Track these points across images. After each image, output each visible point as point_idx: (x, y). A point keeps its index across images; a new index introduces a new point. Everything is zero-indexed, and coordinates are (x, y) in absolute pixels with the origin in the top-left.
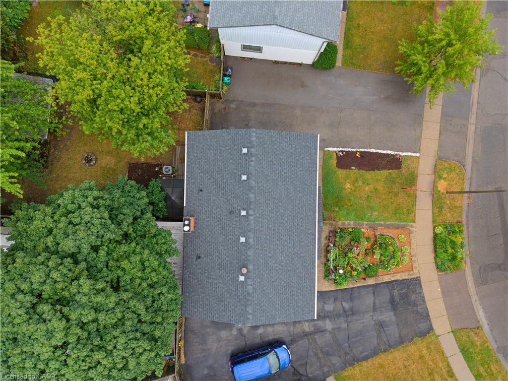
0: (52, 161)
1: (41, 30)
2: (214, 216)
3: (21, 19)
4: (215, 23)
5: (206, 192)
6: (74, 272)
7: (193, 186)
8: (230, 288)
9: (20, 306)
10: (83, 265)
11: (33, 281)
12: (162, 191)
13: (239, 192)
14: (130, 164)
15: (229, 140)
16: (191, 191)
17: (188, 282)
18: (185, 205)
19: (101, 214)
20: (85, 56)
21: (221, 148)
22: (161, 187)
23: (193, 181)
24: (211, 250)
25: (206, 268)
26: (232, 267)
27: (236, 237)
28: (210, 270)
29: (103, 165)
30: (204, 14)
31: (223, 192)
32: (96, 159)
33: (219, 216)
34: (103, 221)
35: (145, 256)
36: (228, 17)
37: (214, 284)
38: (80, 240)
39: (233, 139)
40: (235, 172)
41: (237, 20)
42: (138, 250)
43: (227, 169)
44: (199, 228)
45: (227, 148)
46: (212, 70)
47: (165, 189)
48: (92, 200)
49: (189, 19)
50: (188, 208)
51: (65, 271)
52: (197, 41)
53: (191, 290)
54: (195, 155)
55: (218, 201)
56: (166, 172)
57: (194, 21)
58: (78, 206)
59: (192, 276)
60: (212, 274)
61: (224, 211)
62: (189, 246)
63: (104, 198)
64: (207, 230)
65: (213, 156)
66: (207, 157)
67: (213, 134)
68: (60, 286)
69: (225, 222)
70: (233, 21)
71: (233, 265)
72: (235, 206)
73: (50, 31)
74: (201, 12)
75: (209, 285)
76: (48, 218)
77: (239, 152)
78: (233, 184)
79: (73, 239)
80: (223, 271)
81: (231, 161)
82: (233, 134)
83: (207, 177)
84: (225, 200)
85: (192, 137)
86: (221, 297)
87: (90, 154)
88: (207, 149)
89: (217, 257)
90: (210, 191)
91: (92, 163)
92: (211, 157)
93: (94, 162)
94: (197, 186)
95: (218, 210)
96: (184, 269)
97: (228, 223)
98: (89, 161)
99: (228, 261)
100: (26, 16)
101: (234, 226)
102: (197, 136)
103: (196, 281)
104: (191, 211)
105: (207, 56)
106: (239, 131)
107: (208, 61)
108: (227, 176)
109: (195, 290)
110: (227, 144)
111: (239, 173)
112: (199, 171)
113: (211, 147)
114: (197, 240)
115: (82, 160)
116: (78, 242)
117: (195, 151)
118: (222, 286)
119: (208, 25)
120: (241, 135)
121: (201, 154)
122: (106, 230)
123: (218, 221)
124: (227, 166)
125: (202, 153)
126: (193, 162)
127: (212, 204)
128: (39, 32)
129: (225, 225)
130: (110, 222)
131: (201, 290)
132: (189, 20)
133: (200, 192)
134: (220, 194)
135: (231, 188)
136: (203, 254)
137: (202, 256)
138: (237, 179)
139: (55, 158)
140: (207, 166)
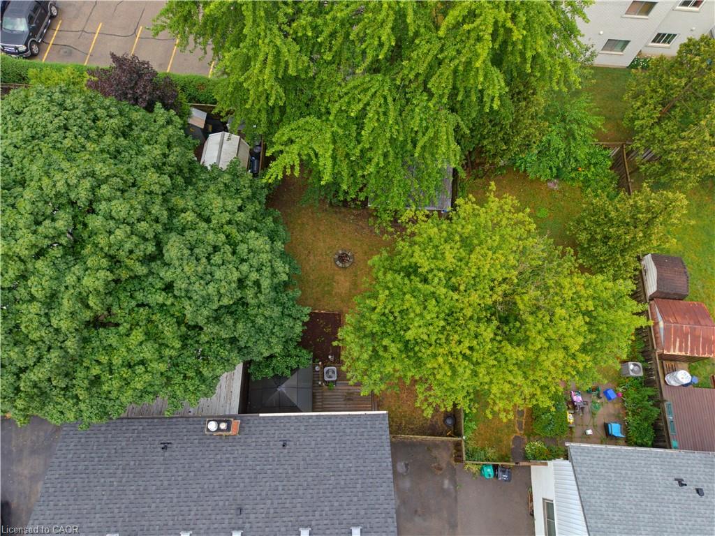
0: (340, 213)
1: (509, 201)
2: (237, 472)
3: (525, 171)
4: (579, 458)
5: (281, 455)
6: (127, 257)
7: (293, 428)
8: (98, 515)
9: (71, 184)
10: (141, 270)
11: (113, 203)
12: (292, 370)
13: (278, 524)
14: (339, 315)
15: (375, 498)
16: (285, 426)
17: (124, 428)
18: (261, 415)
19: (228, 294)
20: (480, 260)
21: (360, 481)
22: (298, 369)
23: (302, 428)
24: (174, 470)
25: (143, 463)
26: (136, 517)
27: (192, 522)
28: (139, 471)
29: (337, 277)
30: (591, 423)
31: (280, 488)
32: (345, 268)
33: (235, 485)
34: (216, 298)
35: (154, 365)
36: (595, 483)
37: (111, 479)
38: (181, 265)
39: (377, 506)
40: (317, 513)
41: (593, 501)
42: (167, 352)
43: (321, 495)
44: (218, 445)
45: (360, 494)
46: (501, 441)
47: (295, 375)
48: (253, 279)
49: (577, 399)
50: (256, 422)
51: (128, 246)
52: (543, 416)
53: (110, 436)
54: (348, 431)
55: (265, 480)
56: (327, 372)
57: (575, 407)
58: (245, 257)
59: (135, 435)
60: (131, 475)
61: (244, 493)
62: (189, 426)
63: (259, 295)
64: (212, 461)
65: (346, 466)
66: (344, 453)
67: (385, 464)
68: (102, 240)
69: (222, 498)
70: (589, 492)
71: (138, 519)
72: (252, 516)
73: (510, 212)
74: (593, 418)
75: (111, 471)
76: (227, 216)
77: (354, 521)
78: (294, 510)
79: (182, 255)
80: (132, 497)
81: (336, 504)
82: (386, 506)
83: (309, 456)
84: (263, 493)
85: (377, 422)
86: (84, 497)
87: (351, 260)
88: (357, 453)
89: (159, 483)
90: (283, 462)
91: (338, 262)
92: (345, 461)
93: (341, 265)
94: (292, 437)
95: (247, 480)
96: (150, 420)
97: (221, 503)
98: (342, 258)
99: (149, 507)
100: (532, 176)
101: (213, 517)
102: (381, 433)
103: (124, 444)
104: (250, 427)
105: (522, 432)
106: (393, 518)
107: (514, 435)
108: (309, 496)
109: (108, 443)
110: (367, 493)
111: (313, 523)
112: (319, 439)
113: (361, 461)
114: (197, 441)
115: (342, 250)
116: (177, 263)
117: (354, 430)
118: (105, 497)
119: (572, 444)
120: (386, 522)
121: (349, 442)
122: (198, 303)
123: (226, 483)
124: (329, 495)
125: (352, 443)
126: (335, 427)
127: (258, 468)
128: (506, 198)
129: (217, 498)
130: (215, 307)
131: (106, 455)
132: (575, 398)
133: (282, 443)
134: (277, 483)
135: (287, 505)
136: (171, 456)
137: (167, 454)
138: (302, 518)
139: (345, 216)
140: (327, 454)
